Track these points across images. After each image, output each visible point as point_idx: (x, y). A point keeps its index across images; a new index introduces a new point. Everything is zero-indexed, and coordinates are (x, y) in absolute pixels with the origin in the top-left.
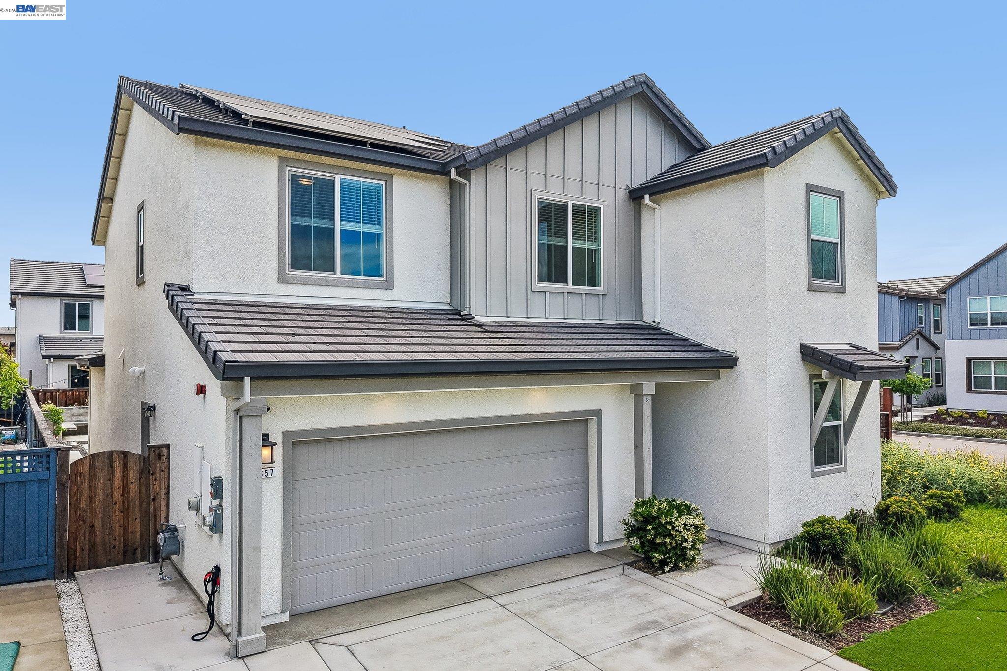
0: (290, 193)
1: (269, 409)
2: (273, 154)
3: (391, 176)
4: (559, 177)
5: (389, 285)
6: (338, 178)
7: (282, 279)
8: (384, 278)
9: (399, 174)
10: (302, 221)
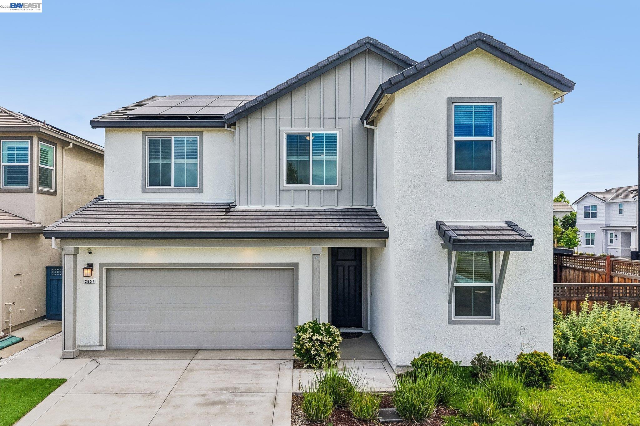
0: (149, 149)
1: (90, 253)
2: (140, 131)
3: (202, 132)
4: (303, 118)
5: (201, 191)
6: (173, 138)
7: (144, 191)
8: (198, 187)
9: (206, 131)
10: (154, 162)
